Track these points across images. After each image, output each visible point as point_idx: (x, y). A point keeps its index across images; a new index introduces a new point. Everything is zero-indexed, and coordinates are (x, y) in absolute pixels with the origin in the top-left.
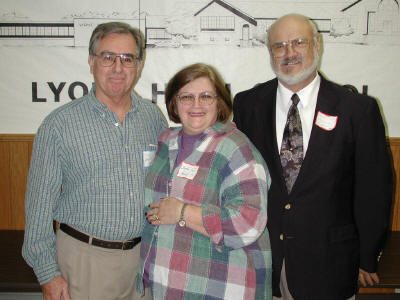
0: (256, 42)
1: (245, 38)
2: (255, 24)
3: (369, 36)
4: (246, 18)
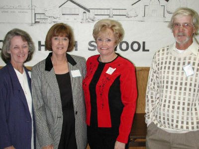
0: (90, 21)
1: (85, 18)
2: (89, 11)
3: (146, 18)
4: (85, 9)
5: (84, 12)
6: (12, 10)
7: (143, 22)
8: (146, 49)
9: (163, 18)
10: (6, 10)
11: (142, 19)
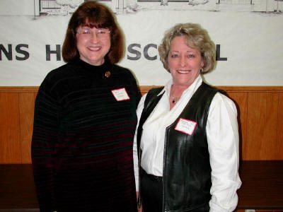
0: (129, 10)
1: (121, 7)
3: (221, 5)
7: (216, 13)
9: (250, 6)
11: (214, 7)
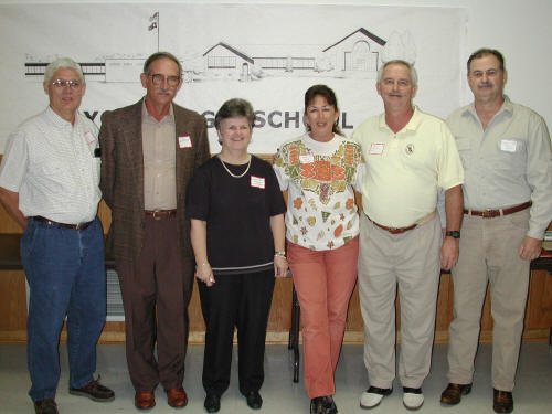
0: (254, 77)
1: (245, 73)
2: (252, 62)
3: (347, 72)
4: (245, 58)
5: (245, 64)
6: (126, 61)
7: (342, 80)
8: (347, 124)
10: (116, 62)
11: (340, 74)
